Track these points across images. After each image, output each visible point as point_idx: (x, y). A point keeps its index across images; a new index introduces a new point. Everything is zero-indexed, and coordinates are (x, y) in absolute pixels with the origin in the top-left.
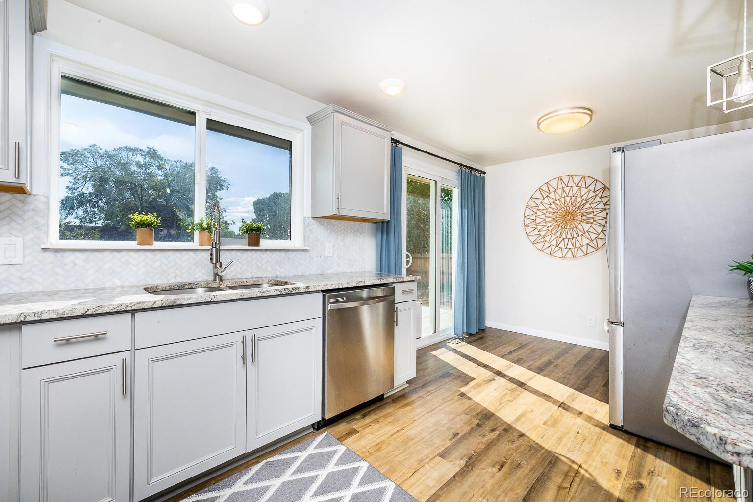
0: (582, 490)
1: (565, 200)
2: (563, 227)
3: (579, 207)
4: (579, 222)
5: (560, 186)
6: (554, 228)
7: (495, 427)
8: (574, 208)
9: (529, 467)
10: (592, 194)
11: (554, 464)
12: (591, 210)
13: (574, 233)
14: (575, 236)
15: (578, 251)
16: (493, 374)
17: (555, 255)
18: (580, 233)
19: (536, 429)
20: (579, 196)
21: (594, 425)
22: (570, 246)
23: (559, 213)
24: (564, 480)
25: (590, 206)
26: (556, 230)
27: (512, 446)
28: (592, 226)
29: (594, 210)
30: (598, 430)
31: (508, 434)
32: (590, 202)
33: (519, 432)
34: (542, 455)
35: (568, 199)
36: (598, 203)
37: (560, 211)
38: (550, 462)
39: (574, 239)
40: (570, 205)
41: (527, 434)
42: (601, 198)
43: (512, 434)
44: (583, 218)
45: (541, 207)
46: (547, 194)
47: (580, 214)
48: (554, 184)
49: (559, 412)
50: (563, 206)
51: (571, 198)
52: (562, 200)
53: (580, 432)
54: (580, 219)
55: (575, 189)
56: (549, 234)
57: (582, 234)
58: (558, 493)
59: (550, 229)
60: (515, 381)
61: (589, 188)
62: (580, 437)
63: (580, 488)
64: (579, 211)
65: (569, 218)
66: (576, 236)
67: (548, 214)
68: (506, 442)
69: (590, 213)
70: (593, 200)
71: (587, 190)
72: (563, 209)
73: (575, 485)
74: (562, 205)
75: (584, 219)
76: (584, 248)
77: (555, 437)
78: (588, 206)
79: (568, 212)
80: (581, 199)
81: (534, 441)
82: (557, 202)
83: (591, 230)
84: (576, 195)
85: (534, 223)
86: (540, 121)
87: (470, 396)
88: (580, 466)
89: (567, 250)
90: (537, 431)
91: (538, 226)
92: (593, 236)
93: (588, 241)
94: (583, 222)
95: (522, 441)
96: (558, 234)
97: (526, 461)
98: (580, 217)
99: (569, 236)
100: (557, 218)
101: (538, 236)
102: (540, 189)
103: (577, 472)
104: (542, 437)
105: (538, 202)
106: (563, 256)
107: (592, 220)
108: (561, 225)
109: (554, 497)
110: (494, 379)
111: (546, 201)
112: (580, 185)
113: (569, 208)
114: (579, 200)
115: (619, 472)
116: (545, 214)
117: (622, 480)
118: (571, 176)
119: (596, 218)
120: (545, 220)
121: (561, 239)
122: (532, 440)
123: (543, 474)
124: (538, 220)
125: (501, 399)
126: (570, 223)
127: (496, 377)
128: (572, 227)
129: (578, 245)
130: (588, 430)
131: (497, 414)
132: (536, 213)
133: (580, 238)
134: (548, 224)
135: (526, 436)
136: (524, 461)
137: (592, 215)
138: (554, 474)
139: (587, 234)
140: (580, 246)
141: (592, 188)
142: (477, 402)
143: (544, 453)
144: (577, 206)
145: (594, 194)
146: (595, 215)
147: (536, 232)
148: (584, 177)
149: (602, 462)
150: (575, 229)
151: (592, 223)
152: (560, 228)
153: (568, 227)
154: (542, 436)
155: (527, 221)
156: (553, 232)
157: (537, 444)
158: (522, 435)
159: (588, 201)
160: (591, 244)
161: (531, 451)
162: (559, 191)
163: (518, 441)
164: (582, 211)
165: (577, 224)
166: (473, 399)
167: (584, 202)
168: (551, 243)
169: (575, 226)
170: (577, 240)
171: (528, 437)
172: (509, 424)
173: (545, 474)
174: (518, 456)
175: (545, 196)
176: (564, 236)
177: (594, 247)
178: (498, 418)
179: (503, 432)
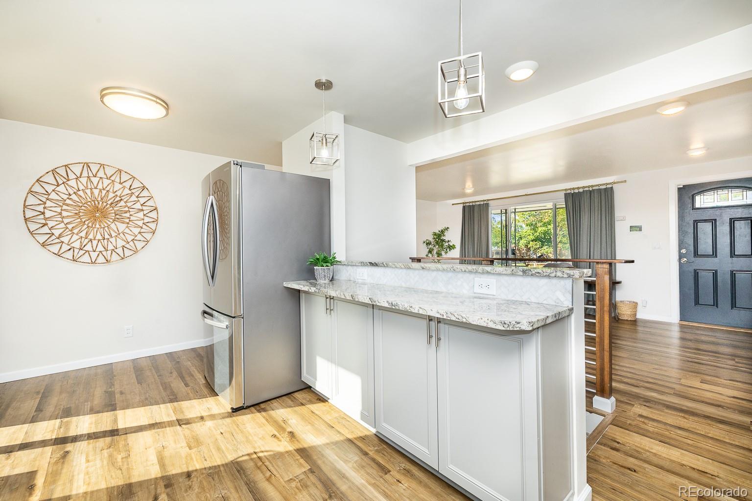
0: (277, 466)
1: (92, 193)
2: (90, 225)
3: (112, 203)
4: (111, 221)
5: (85, 174)
6: (77, 225)
7: (153, 493)
8: (105, 204)
9: (233, 491)
10: (127, 191)
11: (242, 468)
12: (126, 209)
13: (106, 234)
14: (107, 236)
15: (112, 254)
16: (54, 447)
17: (81, 260)
18: (114, 234)
19: (192, 459)
20: (111, 190)
21: (221, 419)
22: (100, 248)
23: (83, 208)
24: (262, 473)
25: (125, 204)
26: (80, 228)
27: (196, 491)
28: (127, 227)
29: (131, 210)
30: (228, 420)
31: (175, 486)
32: (125, 200)
33: (182, 474)
34: (226, 472)
35: (96, 192)
36: (135, 202)
37: (85, 205)
38: (238, 471)
39: (106, 241)
40: (99, 199)
41: (190, 469)
42: (137, 197)
43: (180, 483)
44: (117, 217)
45: (53, 196)
46: (65, 180)
47: (113, 211)
48: (77, 169)
49: (186, 430)
50: (89, 200)
51: (101, 191)
52: (88, 191)
53: (222, 432)
54: (113, 218)
55: (106, 182)
56: (68, 233)
57: (116, 234)
58: (272, 484)
59: (70, 226)
60: (101, 435)
61: (124, 184)
62: (227, 435)
63: (275, 467)
64: (111, 208)
65: (98, 214)
66: (109, 237)
67: (65, 207)
68: (185, 495)
69: (126, 212)
70: (129, 197)
71: (121, 186)
72: (89, 203)
73: (271, 468)
74: (88, 198)
75: (118, 219)
76: (120, 251)
77: (213, 451)
78: (122, 203)
79: (97, 209)
80: (114, 195)
81: (205, 468)
82: (81, 193)
83: (127, 231)
84: (108, 189)
85: (42, 216)
86: (104, 92)
87: (61, 495)
88: (255, 453)
89: (96, 253)
90: (195, 459)
91: (48, 222)
92: (130, 238)
93: (124, 243)
94: (116, 221)
95: (195, 479)
96: (83, 234)
97: (223, 489)
98: (114, 215)
99: (99, 237)
100: (81, 214)
101: (50, 235)
102: (54, 171)
103: (259, 458)
104: (206, 460)
105: (50, 188)
106: (93, 262)
107: (127, 221)
108: (86, 223)
109: (275, 490)
110: (67, 452)
111: (62, 188)
112: (113, 178)
113: (99, 203)
114: (111, 195)
115: (274, 436)
116: (61, 206)
117: (282, 439)
118: (102, 165)
119: (132, 218)
120: (60, 214)
121: (87, 240)
122: (203, 469)
123: (247, 484)
124: (48, 214)
125: (113, 464)
126: (100, 221)
127: (65, 448)
128: (102, 226)
129: (111, 247)
130: (224, 426)
131: (134, 480)
132: (45, 203)
133: (113, 240)
134: (66, 221)
135: (193, 471)
136: (222, 491)
137: (127, 215)
138: (252, 476)
139: (121, 235)
140: (114, 248)
141: (127, 185)
142: (86, 493)
143: (225, 470)
144: (109, 202)
145: (130, 192)
146: (131, 215)
147: (45, 230)
148: (120, 171)
149: (260, 439)
150: (106, 228)
151: (128, 223)
152: (86, 226)
153: (98, 226)
154: (203, 459)
155: (29, 214)
156: (76, 231)
157: (210, 468)
158: (189, 475)
159: (123, 198)
160: (127, 246)
161: (215, 479)
162: (84, 180)
163: (193, 483)
164: (115, 209)
165: (109, 223)
166: (74, 492)
167: (118, 199)
168: (72, 245)
169: (106, 225)
170: (109, 242)
171: (196, 470)
172: (162, 478)
173: (248, 482)
174: (212, 493)
175: (60, 182)
176: (91, 237)
177: (132, 249)
178: (141, 484)
179: (168, 490)
